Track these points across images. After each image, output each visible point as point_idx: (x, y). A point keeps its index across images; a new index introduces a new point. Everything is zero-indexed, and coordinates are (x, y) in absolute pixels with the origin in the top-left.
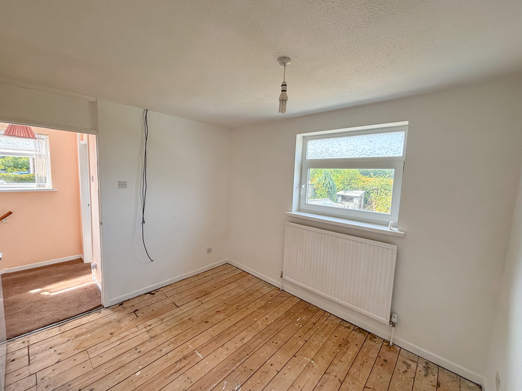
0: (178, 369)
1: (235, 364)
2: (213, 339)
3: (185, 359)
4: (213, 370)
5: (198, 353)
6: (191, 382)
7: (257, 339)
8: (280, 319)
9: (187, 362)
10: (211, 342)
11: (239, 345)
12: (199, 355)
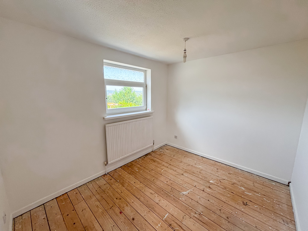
0: (179, 227)
1: (169, 196)
2: (152, 210)
3: (171, 225)
4: (175, 206)
5: (165, 217)
6: (185, 215)
7: (152, 187)
8: (135, 177)
9: (173, 222)
10: (155, 211)
11: (156, 195)
12: (166, 216)
